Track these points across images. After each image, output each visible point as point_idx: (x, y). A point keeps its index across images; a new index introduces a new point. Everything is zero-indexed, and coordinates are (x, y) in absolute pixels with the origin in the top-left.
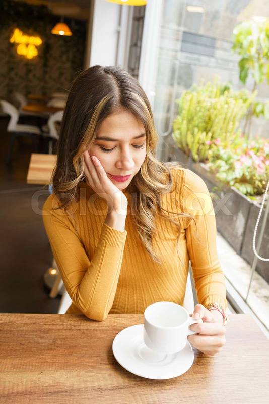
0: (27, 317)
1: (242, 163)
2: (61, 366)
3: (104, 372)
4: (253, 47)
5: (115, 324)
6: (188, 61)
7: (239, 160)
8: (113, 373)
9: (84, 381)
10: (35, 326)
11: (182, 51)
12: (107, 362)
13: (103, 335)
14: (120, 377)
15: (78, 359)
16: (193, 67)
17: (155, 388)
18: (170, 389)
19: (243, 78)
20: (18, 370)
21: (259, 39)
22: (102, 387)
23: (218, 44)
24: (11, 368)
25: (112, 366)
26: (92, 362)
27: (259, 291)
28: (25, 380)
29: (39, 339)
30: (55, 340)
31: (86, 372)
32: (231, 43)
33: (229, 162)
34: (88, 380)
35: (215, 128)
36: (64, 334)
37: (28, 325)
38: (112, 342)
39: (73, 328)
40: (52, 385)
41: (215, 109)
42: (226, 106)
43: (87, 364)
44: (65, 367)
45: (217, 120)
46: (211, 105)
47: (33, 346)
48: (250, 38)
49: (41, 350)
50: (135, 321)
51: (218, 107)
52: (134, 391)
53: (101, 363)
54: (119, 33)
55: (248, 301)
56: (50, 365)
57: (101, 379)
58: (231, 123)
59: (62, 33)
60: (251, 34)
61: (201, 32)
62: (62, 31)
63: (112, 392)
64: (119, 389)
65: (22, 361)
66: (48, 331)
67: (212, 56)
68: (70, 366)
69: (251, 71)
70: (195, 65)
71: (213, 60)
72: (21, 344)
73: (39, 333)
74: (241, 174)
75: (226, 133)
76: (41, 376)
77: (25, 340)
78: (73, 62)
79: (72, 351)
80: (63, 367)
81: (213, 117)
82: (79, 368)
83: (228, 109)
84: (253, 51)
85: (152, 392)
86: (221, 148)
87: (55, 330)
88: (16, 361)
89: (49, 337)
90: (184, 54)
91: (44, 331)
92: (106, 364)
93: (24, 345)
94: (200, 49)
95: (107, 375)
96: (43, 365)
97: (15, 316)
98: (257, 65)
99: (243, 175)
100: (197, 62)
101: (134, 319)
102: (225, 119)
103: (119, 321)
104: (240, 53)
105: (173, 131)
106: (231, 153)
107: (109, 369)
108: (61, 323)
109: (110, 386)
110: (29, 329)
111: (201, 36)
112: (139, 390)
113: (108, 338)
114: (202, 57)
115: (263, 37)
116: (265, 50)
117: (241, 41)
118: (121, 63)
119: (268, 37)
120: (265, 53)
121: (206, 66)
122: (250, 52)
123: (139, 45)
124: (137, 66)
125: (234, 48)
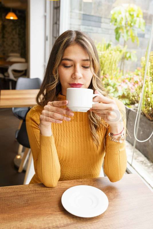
0: (9, 188)
1: (122, 87)
2: (33, 215)
3: (58, 216)
4: (123, 21)
5: (61, 187)
7: (120, 85)
8: (63, 216)
9: (47, 223)
10: (14, 193)
11: (82, 25)
12: (59, 210)
13: (55, 195)
14: (67, 218)
15: (42, 210)
16: (89, 34)
17: (89, 223)
18: (97, 222)
19: (117, 38)
20: (7, 221)
21: (126, 16)
22: (58, 226)
23: (103, 20)
24: (3, 220)
25: (62, 212)
26: (51, 211)
27: (138, 158)
28: (12, 227)
29: (18, 201)
30: (28, 200)
31: (48, 218)
32: (110, 19)
33: (114, 87)
34: (49, 222)
35: (105, 68)
36: (32, 196)
37: (10, 193)
38: (61, 198)
39: (37, 192)
40: (28, 227)
41: (104, 57)
42: (110, 55)
43: (48, 212)
44: (35, 216)
45: (106, 64)
46: (102, 55)
47: (14, 205)
48: (120, 16)
49: (20, 207)
50: (72, 184)
51: (106, 56)
52: (77, 226)
53: (56, 211)
54: (45, 17)
55: (133, 165)
56: (26, 216)
57: (57, 221)
58: (114, 65)
59: (12, 18)
60: (121, 14)
61: (92, 14)
62: (12, 17)
63: (64, 228)
64: (68, 225)
65: (10, 215)
66: (23, 195)
67: (100, 27)
68: (38, 215)
69: (122, 34)
70: (90, 32)
71: (100, 29)
72: (8, 205)
73: (17, 197)
74: (122, 94)
75: (111, 70)
76: (21, 223)
77: (9, 202)
78: (19, 34)
79: (38, 206)
80: (34, 216)
81: (103, 62)
82: (43, 215)
83: (111, 57)
84: (123, 23)
85: (87, 225)
86: (109, 79)
87: (27, 194)
88: (6, 216)
89: (24, 199)
90: (84, 27)
91: (20, 196)
92: (58, 211)
93: (9, 205)
94: (93, 23)
95: (60, 218)
96: (22, 217)
97: (2, 188)
98: (125, 31)
99: (123, 93)
100: (91, 31)
101: (72, 183)
102: (110, 63)
103: (63, 185)
104: (115, 25)
106: (115, 82)
107: (61, 214)
108: (30, 190)
109: (62, 225)
110: (11, 195)
111: (92, 16)
112: (80, 225)
113: (58, 196)
114: (94, 28)
115: (128, 15)
116: (130, 22)
117: (116, 18)
118: (48, 34)
119: (131, 15)
120: (129, 24)
121: (96, 33)
122: (121, 24)
123: (58, 23)
124: (58, 35)
125: (111, 22)
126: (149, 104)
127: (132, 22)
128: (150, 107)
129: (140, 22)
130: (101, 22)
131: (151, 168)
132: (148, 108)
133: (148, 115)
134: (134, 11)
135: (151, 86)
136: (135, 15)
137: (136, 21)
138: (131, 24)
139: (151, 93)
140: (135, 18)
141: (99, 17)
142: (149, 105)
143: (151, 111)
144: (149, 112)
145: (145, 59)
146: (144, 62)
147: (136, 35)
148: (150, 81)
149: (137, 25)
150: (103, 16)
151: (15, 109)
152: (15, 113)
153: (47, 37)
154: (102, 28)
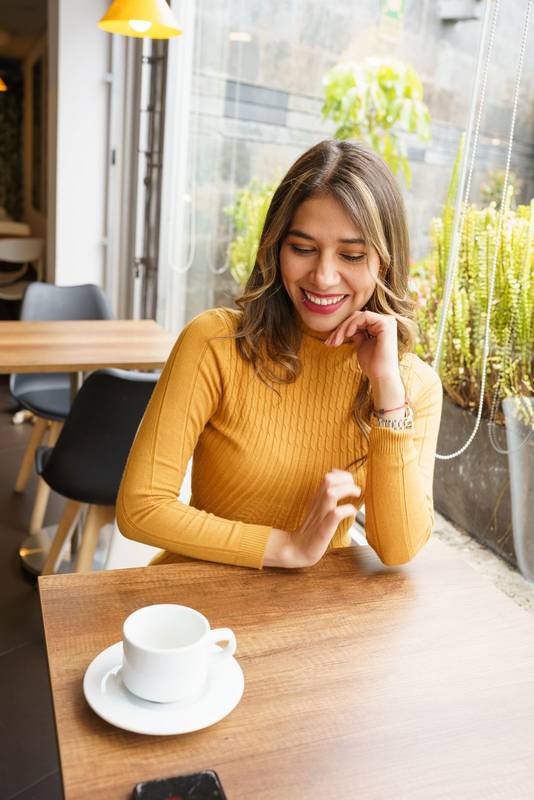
4: (360, 107)
6: (237, 135)
11: (227, 116)
16: (248, 145)
21: (368, 93)
23: (292, 102)
32: (320, 100)
37: (95, 588)
48: (352, 92)
54: (109, 85)
60: (354, 85)
61: (260, 81)
63: (266, 659)
65: (110, 636)
66: (132, 592)
67: (284, 126)
70: (252, 141)
71: (283, 131)
72: (97, 614)
73: (118, 596)
77: (99, 608)
84: (361, 116)
87: (143, 590)
88: (100, 637)
89: (139, 600)
91: (126, 593)
93: (101, 614)
94: (259, 111)
95: (249, 639)
97: (68, 578)
100: (255, 137)
104: (336, 119)
105: (232, 265)
108: (148, 580)
109: (259, 652)
111: (259, 87)
114: (263, 127)
115: (375, 89)
116: (382, 113)
117: (338, 98)
118: (116, 142)
119: (385, 90)
120: (380, 118)
121: (272, 142)
122: (355, 116)
123: (158, 108)
124: (156, 148)
125: (325, 109)
126: (456, 359)
127: (388, 112)
128: (459, 367)
129: (413, 113)
130: (287, 110)
131: (467, 550)
132: (454, 370)
133: (455, 390)
134: (395, 77)
135: (463, 304)
136: (400, 91)
137: (400, 108)
138: (385, 118)
139: (463, 323)
140: (399, 100)
141: (280, 92)
142: (458, 361)
143: (464, 378)
144: (456, 382)
145: (441, 225)
146: (438, 234)
147: (404, 153)
148: (460, 289)
149: (404, 123)
150: (293, 90)
151: (18, 383)
152: (21, 396)
153: (114, 153)
154: (291, 129)
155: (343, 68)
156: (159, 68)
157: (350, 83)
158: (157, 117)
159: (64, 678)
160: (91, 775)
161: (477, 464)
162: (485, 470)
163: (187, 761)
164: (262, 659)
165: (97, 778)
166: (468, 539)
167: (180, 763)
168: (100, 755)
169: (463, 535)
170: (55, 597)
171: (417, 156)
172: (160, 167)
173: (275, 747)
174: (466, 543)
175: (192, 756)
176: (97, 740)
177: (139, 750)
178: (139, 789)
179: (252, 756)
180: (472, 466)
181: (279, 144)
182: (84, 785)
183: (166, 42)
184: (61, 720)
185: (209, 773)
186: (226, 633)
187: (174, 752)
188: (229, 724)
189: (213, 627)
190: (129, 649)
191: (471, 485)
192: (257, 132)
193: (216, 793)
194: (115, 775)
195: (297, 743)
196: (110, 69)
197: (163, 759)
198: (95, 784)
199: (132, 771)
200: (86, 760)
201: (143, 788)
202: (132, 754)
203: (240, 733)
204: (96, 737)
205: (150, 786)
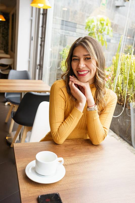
0: (26, 144)
4: (95, 28)
6: (64, 34)
10: (31, 147)
11: (61, 29)
16: (66, 36)
21: (97, 24)
22: (66, 164)
23: (78, 26)
32: (85, 26)
48: (93, 24)
54: (32, 20)
59: (0, 20)
60: (94, 22)
61: (69, 20)
64: (73, 164)
67: (75, 32)
70: (67, 35)
71: (75, 33)
84: (95, 30)
88: (29, 159)
90: (62, 31)
94: (69, 28)
97: (21, 144)
98: (97, 36)
104: (89, 31)
105: (61, 67)
110: (29, 148)
111: (69, 22)
114: (70, 32)
115: (99, 23)
116: (100, 29)
117: (90, 25)
118: (33, 35)
120: (100, 31)
121: (72, 36)
122: (94, 30)
123: (44, 26)
124: (43, 37)
125: (86, 28)
126: (118, 92)
127: (102, 29)
128: (119, 94)
129: (108, 30)
130: (76, 28)
134: (104, 20)
135: (120, 78)
136: (105, 24)
137: (105, 28)
138: (101, 31)
140: (105, 26)
141: (75, 23)
143: (120, 97)
145: (115, 58)
146: (114, 61)
147: (106, 40)
148: (120, 74)
149: (106, 32)
150: (78, 23)
151: (7, 95)
152: (8, 98)
153: (32, 37)
154: (77, 33)
155: (91, 18)
156: (45, 16)
157: (92, 22)
158: (44, 29)
159: (20, 169)
160: (27, 193)
161: (123, 119)
162: (125, 121)
163: (51, 190)
164: (70, 166)
165: (29, 194)
166: (120, 138)
167: (49, 190)
168: (29, 188)
169: (118, 137)
170: (18, 149)
171: (109, 41)
172: (44, 41)
173: (73, 188)
174: (119, 139)
175: (52, 189)
176: (29, 184)
177: (39, 187)
178: (39, 197)
179: (67, 190)
180: (121, 119)
181: (74, 37)
182: (26, 195)
183: (47, 10)
184: (20, 179)
185: (57, 193)
186: (61, 159)
187: (48, 188)
188: (62, 181)
189: (58, 157)
190: (37, 162)
191: (121, 124)
192: (68, 33)
193: (59, 198)
194: (33, 193)
195: (78, 187)
196: (32, 16)
197: (45, 189)
198: (28, 195)
199: (38, 192)
200: (26, 189)
201: (40, 196)
202: (37, 188)
203: (64, 184)
204: (28, 184)
205: (42, 196)
